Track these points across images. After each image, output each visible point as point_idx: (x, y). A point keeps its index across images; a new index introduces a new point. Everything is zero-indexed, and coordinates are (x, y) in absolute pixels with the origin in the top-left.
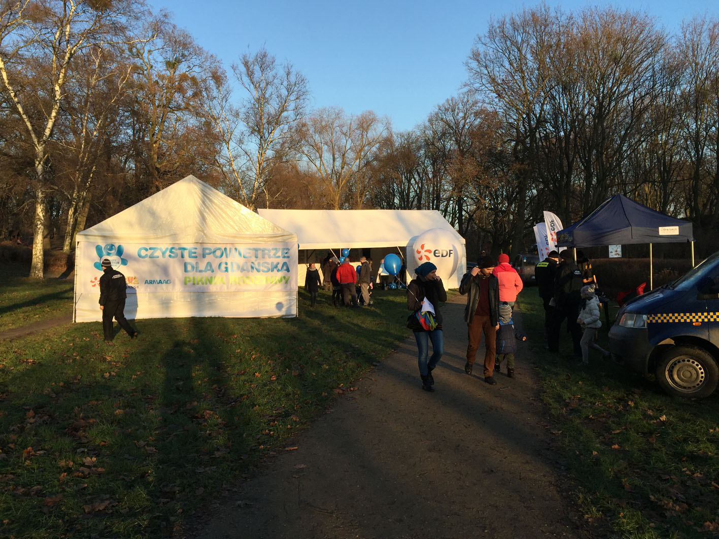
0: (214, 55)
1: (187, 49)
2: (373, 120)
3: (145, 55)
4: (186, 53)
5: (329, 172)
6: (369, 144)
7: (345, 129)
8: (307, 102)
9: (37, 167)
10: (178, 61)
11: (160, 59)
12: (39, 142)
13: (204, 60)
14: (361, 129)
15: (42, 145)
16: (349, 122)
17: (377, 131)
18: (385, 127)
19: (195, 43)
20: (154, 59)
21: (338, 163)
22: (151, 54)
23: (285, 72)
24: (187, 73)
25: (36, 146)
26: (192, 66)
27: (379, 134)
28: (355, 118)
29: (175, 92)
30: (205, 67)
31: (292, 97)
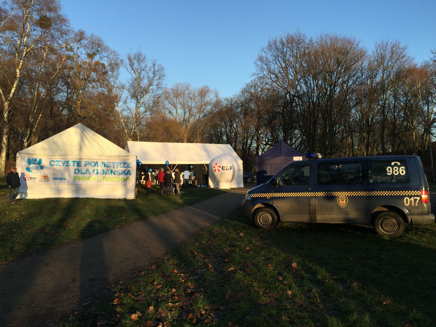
0: (116, 51)
1: (100, 47)
2: (208, 91)
3: (75, 50)
4: (99, 49)
5: (182, 119)
6: (205, 105)
7: (191, 96)
8: (164, 81)
9: (5, 114)
10: (94, 54)
11: (84, 52)
12: (6, 100)
13: (109, 54)
14: (201, 96)
15: (8, 102)
16: (194, 92)
17: (211, 97)
18: (215, 95)
19: (105, 44)
20: (81, 52)
21: (187, 115)
22: (78, 50)
23: (152, 64)
24: (99, 61)
25: (5, 103)
26: (102, 57)
27: (211, 99)
28: (197, 89)
29: (92, 71)
30: (110, 58)
31: (156, 78)
